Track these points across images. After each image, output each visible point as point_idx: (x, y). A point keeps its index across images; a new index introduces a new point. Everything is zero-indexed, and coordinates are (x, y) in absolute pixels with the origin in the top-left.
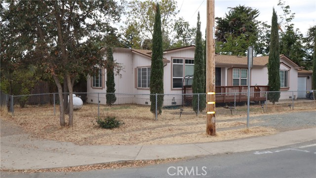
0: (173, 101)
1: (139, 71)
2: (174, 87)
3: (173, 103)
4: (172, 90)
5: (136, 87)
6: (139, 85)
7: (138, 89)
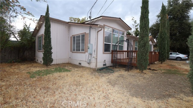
0: (105, 63)
1: (74, 39)
2: (105, 51)
3: (104, 65)
4: (104, 53)
5: (71, 51)
6: (73, 49)
7: (72, 52)
